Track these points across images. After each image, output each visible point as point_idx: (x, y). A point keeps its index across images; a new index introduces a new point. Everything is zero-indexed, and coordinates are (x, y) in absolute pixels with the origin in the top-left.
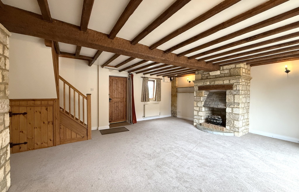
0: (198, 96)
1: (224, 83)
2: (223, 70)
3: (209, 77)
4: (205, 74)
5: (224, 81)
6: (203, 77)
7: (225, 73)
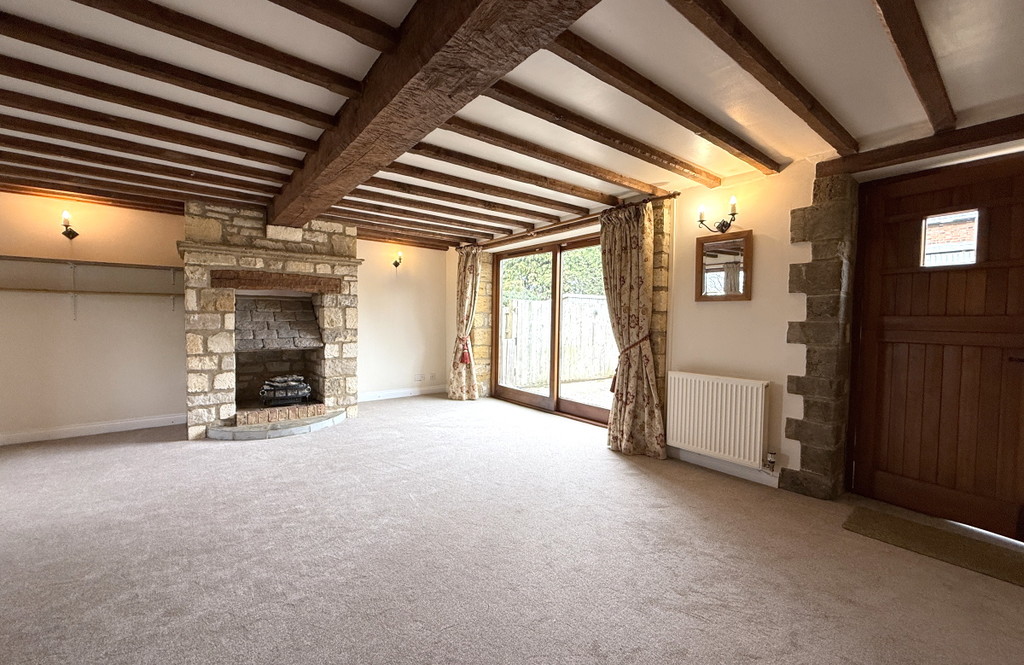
0: (211, 308)
1: (318, 271)
2: (310, 230)
5: (318, 267)
6: (232, 234)
7: (318, 243)
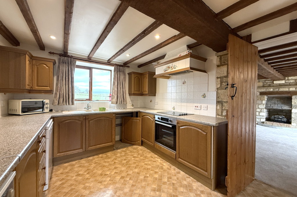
0: (259, 99)
1: (290, 90)
2: (288, 80)
3: (272, 85)
4: (267, 83)
5: (290, 89)
6: (265, 84)
